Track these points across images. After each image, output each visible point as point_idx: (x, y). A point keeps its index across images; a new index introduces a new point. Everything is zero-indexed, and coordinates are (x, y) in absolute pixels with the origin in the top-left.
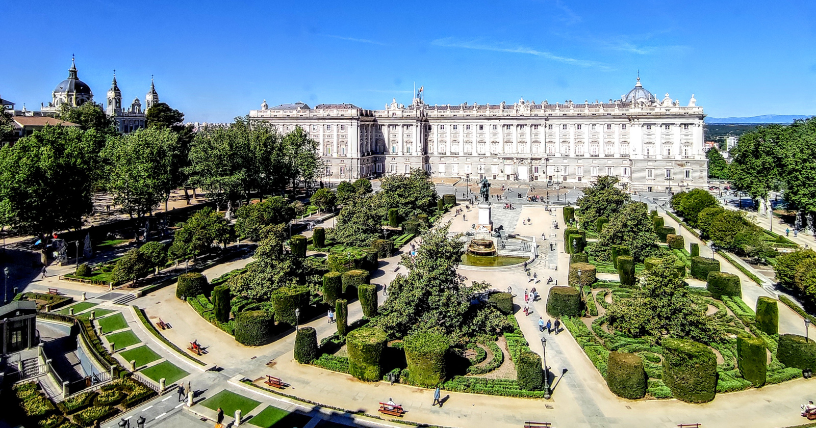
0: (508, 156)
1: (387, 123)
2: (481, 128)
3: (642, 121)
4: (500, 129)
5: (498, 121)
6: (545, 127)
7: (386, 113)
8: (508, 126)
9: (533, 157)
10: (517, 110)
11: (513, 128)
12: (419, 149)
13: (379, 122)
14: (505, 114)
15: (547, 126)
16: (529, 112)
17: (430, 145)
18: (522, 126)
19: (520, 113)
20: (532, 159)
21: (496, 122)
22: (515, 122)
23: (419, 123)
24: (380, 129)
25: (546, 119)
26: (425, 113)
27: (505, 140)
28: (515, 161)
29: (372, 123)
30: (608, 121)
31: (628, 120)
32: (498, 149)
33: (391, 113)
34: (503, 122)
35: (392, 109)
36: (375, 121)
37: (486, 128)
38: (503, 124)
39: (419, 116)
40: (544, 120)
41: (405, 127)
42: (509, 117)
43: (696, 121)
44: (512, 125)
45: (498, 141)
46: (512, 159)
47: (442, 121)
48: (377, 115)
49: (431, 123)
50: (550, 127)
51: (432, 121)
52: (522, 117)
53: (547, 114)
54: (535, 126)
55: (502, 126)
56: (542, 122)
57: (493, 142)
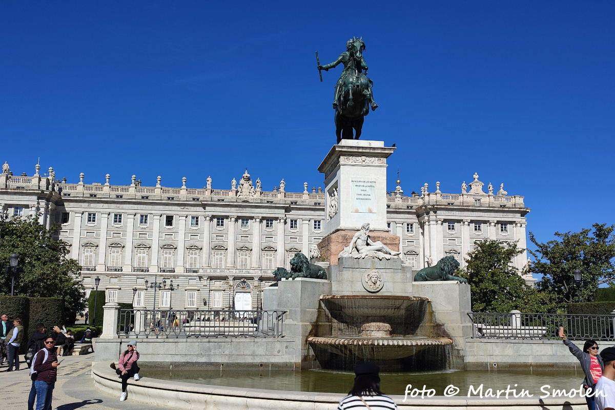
0: (218, 273)
2: (169, 221)
3: (443, 215)
4: (204, 223)
5: (201, 209)
6: (285, 223)
8: (221, 219)
9: (264, 275)
10: (237, 192)
11: (229, 224)
14: (216, 197)
15: (289, 221)
16: (257, 196)
18: (245, 219)
19: (243, 196)
20: (261, 279)
21: (199, 211)
22: (234, 212)
25: (288, 210)
26: (56, 188)
28: (231, 283)
31: (414, 216)
32: (201, 261)
34: (211, 211)
37: (180, 224)
38: (211, 214)
40: (283, 211)
42: (222, 203)
43: (517, 218)
44: (227, 217)
45: (199, 245)
46: (225, 278)
47: (92, 205)
49: (68, 207)
50: (294, 223)
51: (72, 204)
52: (245, 205)
53: (289, 200)
54: (267, 220)
55: (208, 218)
56: (280, 213)
57: (191, 248)
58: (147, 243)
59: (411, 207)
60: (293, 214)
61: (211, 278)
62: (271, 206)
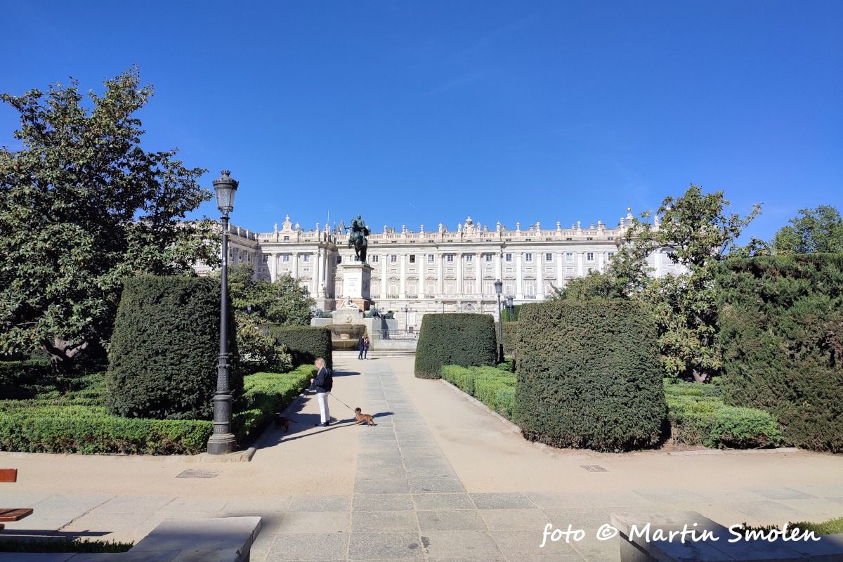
0: (449, 298)
1: (275, 250)
2: (412, 259)
4: (438, 260)
5: (435, 248)
6: (502, 256)
7: (275, 235)
9: (485, 299)
10: (462, 234)
11: (457, 259)
12: (321, 289)
13: (265, 250)
14: (446, 239)
15: (505, 255)
16: (478, 236)
17: (338, 284)
18: (470, 255)
19: (467, 237)
20: (483, 302)
21: (434, 251)
22: (460, 250)
23: (322, 251)
24: (265, 260)
25: (503, 246)
26: (332, 239)
27: (445, 276)
28: (460, 305)
29: (253, 251)
30: (589, 249)
31: (615, 246)
32: (437, 289)
33: (282, 237)
34: (443, 250)
35: (285, 229)
36: (258, 248)
37: (420, 260)
38: (442, 252)
39: (322, 240)
40: (500, 247)
41: (303, 257)
42: (451, 243)
44: (455, 254)
45: (435, 277)
46: (455, 302)
48: (261, 239)
49: (341, 252)
50: (509, 257)
51: (343, 250)
52: (470, 243)
53: (504, 238)
54: (487, 255)
55: (440, 256)
56: (497, 249)
57: (429, 279)
58: (396, 276)
59: (612, 239)
60: (507, 250)
61: (444, 302)
62: (489, 243)
